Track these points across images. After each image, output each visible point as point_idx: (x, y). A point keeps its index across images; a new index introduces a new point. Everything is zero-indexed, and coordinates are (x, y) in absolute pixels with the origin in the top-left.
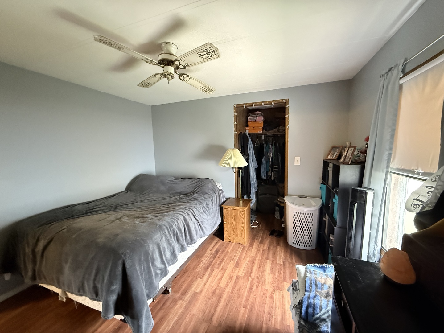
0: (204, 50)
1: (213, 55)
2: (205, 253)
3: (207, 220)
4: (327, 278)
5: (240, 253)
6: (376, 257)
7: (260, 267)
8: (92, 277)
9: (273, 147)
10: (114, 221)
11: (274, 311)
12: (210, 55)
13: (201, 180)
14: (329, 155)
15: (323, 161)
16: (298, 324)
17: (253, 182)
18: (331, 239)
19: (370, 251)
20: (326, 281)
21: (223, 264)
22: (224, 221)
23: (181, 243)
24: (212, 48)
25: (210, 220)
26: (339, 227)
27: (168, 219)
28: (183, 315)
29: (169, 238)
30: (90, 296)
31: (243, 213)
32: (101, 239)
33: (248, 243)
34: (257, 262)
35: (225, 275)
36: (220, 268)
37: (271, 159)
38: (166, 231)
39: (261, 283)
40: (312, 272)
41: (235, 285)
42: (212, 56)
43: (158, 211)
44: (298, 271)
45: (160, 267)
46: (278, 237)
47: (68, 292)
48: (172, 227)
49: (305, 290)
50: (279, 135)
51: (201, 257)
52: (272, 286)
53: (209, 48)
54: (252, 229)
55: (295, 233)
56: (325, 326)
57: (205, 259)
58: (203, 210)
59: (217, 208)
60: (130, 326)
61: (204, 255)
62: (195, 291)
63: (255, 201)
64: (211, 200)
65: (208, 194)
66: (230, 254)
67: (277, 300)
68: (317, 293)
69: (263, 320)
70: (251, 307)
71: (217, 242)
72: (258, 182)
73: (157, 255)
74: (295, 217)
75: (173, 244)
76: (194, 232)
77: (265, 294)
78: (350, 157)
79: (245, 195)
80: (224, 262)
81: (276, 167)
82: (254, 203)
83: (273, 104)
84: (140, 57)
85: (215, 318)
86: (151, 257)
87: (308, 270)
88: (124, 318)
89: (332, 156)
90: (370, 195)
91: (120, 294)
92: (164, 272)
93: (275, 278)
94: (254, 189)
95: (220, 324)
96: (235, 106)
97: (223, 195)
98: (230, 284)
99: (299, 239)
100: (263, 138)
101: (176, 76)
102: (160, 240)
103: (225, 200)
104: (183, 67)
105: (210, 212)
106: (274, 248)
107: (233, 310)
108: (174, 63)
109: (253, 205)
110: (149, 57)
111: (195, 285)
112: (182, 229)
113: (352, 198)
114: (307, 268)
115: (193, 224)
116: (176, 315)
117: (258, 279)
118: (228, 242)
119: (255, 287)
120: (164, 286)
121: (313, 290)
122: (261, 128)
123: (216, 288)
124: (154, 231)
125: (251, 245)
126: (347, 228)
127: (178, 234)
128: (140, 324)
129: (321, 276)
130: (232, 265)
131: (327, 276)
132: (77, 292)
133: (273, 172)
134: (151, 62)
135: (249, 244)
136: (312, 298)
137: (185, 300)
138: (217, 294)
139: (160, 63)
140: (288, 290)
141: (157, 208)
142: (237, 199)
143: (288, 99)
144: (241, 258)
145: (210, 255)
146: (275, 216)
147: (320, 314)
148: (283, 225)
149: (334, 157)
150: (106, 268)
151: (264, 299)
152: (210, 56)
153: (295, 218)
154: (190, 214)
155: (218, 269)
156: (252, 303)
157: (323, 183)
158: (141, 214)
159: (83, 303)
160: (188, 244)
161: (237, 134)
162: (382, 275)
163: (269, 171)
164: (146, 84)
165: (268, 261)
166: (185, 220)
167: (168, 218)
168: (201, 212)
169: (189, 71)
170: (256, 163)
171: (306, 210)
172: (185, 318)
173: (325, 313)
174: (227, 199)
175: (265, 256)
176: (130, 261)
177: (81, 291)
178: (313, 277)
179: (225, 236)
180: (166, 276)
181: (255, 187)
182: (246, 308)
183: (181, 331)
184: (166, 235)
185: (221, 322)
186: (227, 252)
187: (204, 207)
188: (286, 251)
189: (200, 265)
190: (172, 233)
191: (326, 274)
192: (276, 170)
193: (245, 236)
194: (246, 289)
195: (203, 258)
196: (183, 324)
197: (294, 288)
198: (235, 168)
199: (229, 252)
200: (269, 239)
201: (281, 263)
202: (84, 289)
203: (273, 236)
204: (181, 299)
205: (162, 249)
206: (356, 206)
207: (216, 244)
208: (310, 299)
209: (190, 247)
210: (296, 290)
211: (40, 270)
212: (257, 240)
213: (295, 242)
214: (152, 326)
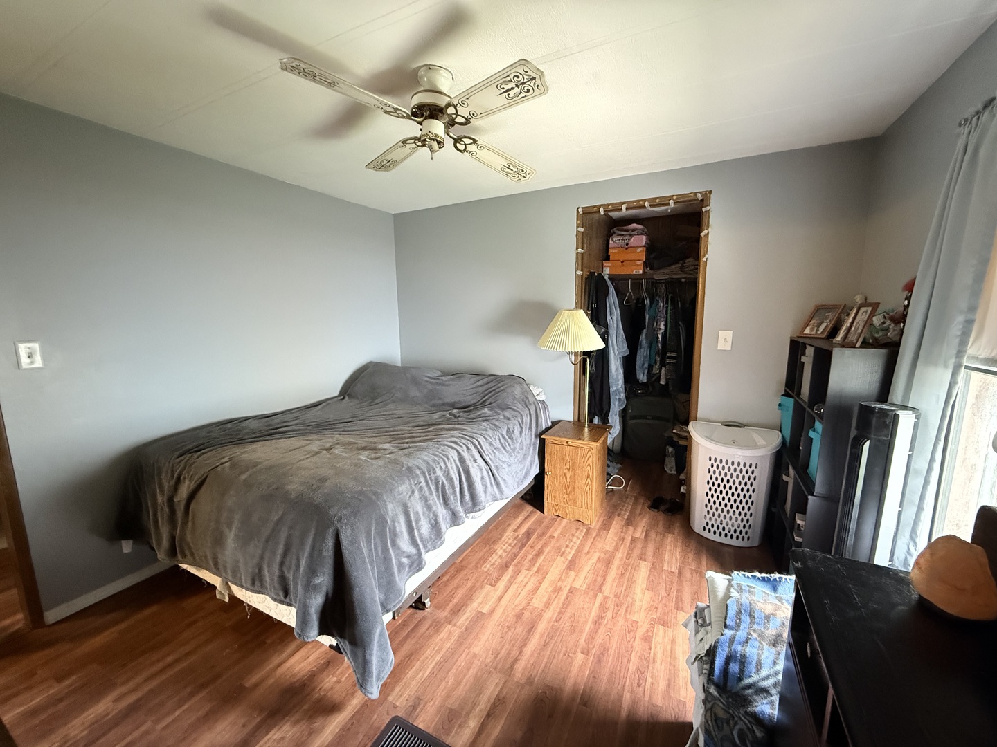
0: (511, 77)
1: (531, 88)
2: (502, 536)
3: (509, 466)
4: (779, 604)
5: (579, 541)
7: (622, 575)
8: (278, 559)
9: (667, 308)
10: (318, 453)
11: (650, 668)
12: (526, 88)
13: (498, 379)
14: (808, 326)
15: (791, 341)
16: (702, 696)
17: (615, 389)
18: (799, 524)
20: (776, 610)
21: (540, 560)
22: (546, 470)
23: (452, 507)
24: (530, 73)
25: (514, 466)
26: (822, 497)
27: (426, 456)
28: (453, 652)
29: (427, 494)
30: (273, 595)
31: (590, 454)
32: (294, 487)
33: (598, 521)
34: (616, 563)
35: (543, 583)
36: (535, 569)
37: (660, 336)
38: (422, 479)
39: (624, 607)
40: (743, 588)
41: (565, 606)
42: (528, 91)
43: (405, 438)
44: (711, 586)
45: (409, 551)
46: (670, 514)
47: (233, 583)
48: (435, 473)
49: (725, 624)
50: (683, 280)
51: (492, 543)
52: (648, 615)
53: (522, 72)
54: (610, 493)
55: (711, 508)
56: (767, 704)
57: (501, 548)
58: (500, 442)
59: (531, 440)
60: (348, 659)
61: (500, 539)
62: (479, 609)
63: (618, 432)
64: (519, 422)
65: (510, 408)
66: (558, 540)
67: (659, 646)
68: (752, 632)
69: (625, 683)
70: (598, 653)
71: (528, 515)
72: (628, 390)
73: (402, 527)
74: (712, 470)
75: (434, 508)
76: (479, 488)
77: (632, 631)
78: (860, 331)
79: (596, 417)
80: (542, 558)
81: (674, 354)
82: (615, 434)
83: (672, 205)
84: (374, 102)
85: (519, 668)
86: (390, 529)
87: (734, 583)
88: (337, 644)
89: (816, 328)
90: (906, 422)
91: (330, 595)
92: (417, 564)
93: (656, 601)
94: (617, 403)
95: (530, 681)
96: (580, 210)
97: (545, 412)
98: (555, 602)
99: (719, 520)
100: (644, 287)
101: (449, 143)
102: (408, 496)
103: (550, 424)
104: (463, 120)
105: (515, 448)
106: (659, 536)
107: (559, 655)
108: (444, 111)
109: (613, 440)
110: (391, 102)
111: (479, 597)
112: (455, 479)
113: (857, 428)
114: (733, 579)
115: (479, 470)
116: (438, 652)
117: (618, 598)
118: (553, 517)
119: (609, 615)
120: (416, 591)
121: (743, 625)
122: (640, 262)
123: (523, 609)
124: (396, 478)
125: (606, 526)
126: (839, 499)
127: (447, 488)
128: (367, 657)
129: (765, 598)
130: (559, 564)
131: (780, 599)
132: (249, 585)
133: (665, 367)
134: (396, 112)
135: (600, 524)
136: (740, 643)
137: (458, 624)
138: (525, 621)
139: (414, 114)
140: (686, 625)
141: (403, 432)
142: (578, 424)
143: (710, 192)
144: (582, 550)
145: (512, 539)
146: (664, 468)
147: (755, 678)
148: (682, 488)
149: (819, 332)
150: (302, 543)
151: (629, 641)
152: (526, 90)
153: (712, 473)
154: (472, 448)
155: (529, 569)
156: (601, 646)
157: (786, 395)
158: (371, 442)
159: (261, 609)
160: (467, 511)
161: (582, 276)
162: (915, 596)
163: (656, 363)
164: (385, 162)
165: (643, 563)
166: (462, 460)
167: (425, 453)
168: (496, 446)
169: (476, 130)
170: (626, 346)
171: (739, 455)
172: (457, 661)
173: (767, 677)
174: (554, 423)
175: (637, 552)
176: (349, 532)
177: (257, 583)
178: (745, 598)
179: (547, 502)
180: (419, 570)
181: (619, 399)
182: (587, 655)
183: (450, 684)
184: (421, 487)
185: (533, 676)
186: (550, 536)
187: (503, 436)
188: (686, 546)
189: (490, 559)
190: (433, 485)
191: (777, 595)
192: (673, 361)
193: (591, 507)
194: (589, 617)
195: (498, 546)
196: (454, 670)
197: (700, 621)
198: (576, 354)
199: (554, 537)
200: (647, 516)
201: (673, 571)
202: (261, 580)
203: (656, 510)
204: (450, 622)
205: (412, 515)
206: (866, 446)
207: (526, 518)
208: (735, 644)
209: (471, 517)
210: (702, 626)
211: (183, 538)
212: (619, 516)
213: (710, 526)
214: (391, 666)
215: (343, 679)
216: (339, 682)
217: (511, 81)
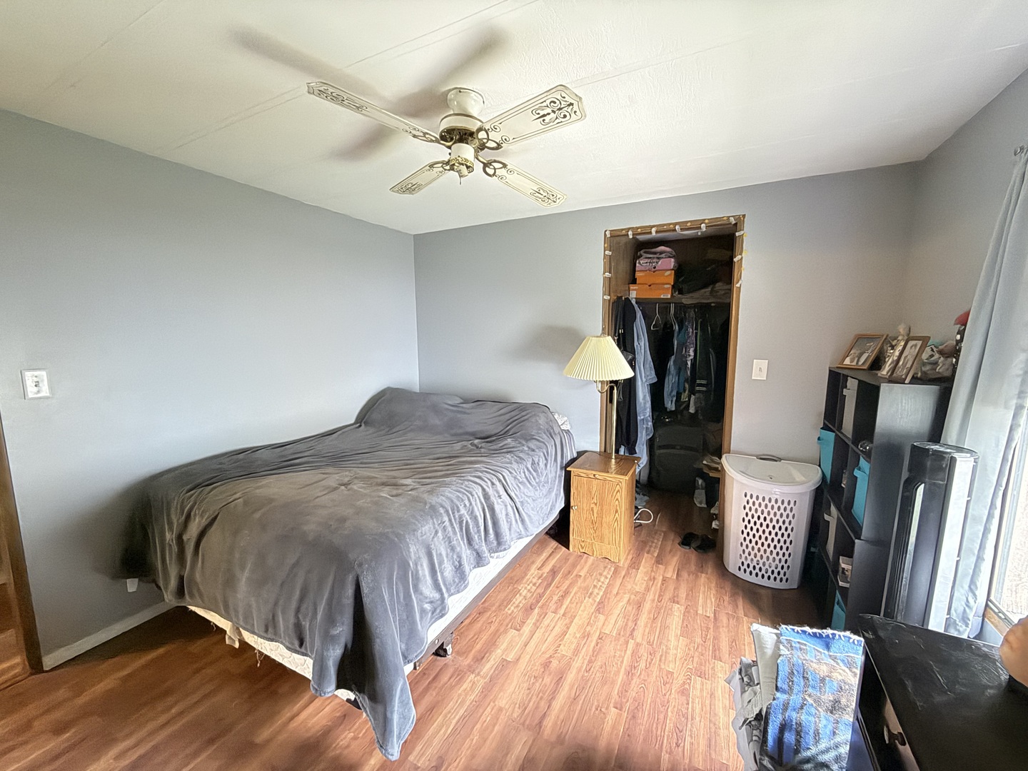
0: (548, 102)
1: (567, 114)
2: (526, 575)
3: (534, 500)
4: (835, 665)
5: (608, 580)
6: (970, 626)
7: (654, 619)
8: (294, 605)
9: (696, 333)
10: (336, 489)
11: (689, 726)
12: (562, 114)
13: (522, 408)
14: (847, 356)
15: (830, 371)
16: (754, 767)
17: (642, 417)
18: (843, 569)
19: (953, 609)
20: (831, 672)
21: (567, 602)
22: (572, 504)
23: (476, 547)
24: (567, 98)
25: (539, 500)
26: (869, 542)
27: (448, 492)
28: (478, 705)
29: (451, 534)
30: (287, 644)
31: (618, 488)
32: (311, 527)
33: (626, 559)
34: (647, 606)
35: (571, 628)
36: (562, 611)
37: (689, 363)
38: (446, 519)
39: (658, 656)
40: (794, 645)
41: (595, 653)
42: (565, 116)
43: (426, 472)
44: (757, 639)
45: (431, 597)
46: (702, 551)
47: (245, 629)
48: (458, 511)
49: (777, 686)
50: (713, 305)
51: (516, 582)
52: (685, 665)
53: (559, 97)
54: (638, 528)
55: (747, 546)
57: (526, 588)
58: (525, 475)
59: (556, 472)
60: (368, 715)
61: (523, 578)
62: (504, 657)
63: (645, 463)
64: (544, 454)
65: (535, 439)
66: (585, 579)
67: (697, 701)
68: (807, 697)
69: (662, 743)
70: (632, 708)
71: (553, 552)
72: (655, 418)
73: (424, 571)
74: (747, 507)
75: (458, 549)
76: (504, 526)
77: (667, 683)
78: (909, 365)
79: (623, 447)
80: (569, 599)
81: (704, 382)
82: (642, 466)
83: (704, 229)
84: (403, 126)
85: (548, 723)
86: (412, 573)
87: (783, 638)
88: (355, 698)
89: (856, 359)
90: (963, 467)
91: (349, 646)
92: (440, 609)
93: (692, 649)
94: (644, 432)
95: (560, 740)
96: (608, 233)
97: (570, 443)
98: (584, 649)
99: (755, 560)
100: (672, 311)
101: (478, 167)
102: (431, 537)
103: (575, 455)
104: (494, 145)
105: (540, 482)
106: (691, 576)
107: (590, 710)
108: (475, 136)
109: (640, 472)
110: (418, 125)
111: (503, 643)
112: (479, 517)
113: (910, 470)
114: (781, 635)
115: (503, 507)
116: (461, 705)
117: (651, 645)
118: (579, 553)
119: (642, 665)
120: (438, 638)
121: (796, 688)
122: (668, 286)
123: (551, 657)
124: (419, 517)
125: (635, 565)
126: (890, 543)
127: (471, 527)
128: (389, 714)
129: (818, 657)
130: (588, 606)
131: (834, 659)
132: (262, 632)
133: (694, 394)
134: (425, 137)
135: (628, 561)
136: (794, 709)
137: (482, 673)
138: (553, 670)
139: (443, 138)
140: (729, 682)
141: (424, 465)
142: (605, 455)
143: (744, 216)
144: (611, 591)
145: (536, 578)
146: (693, 501)
147: (813, 751)
148: (714, 523)
149: (860, 363)
150: (321, 587)
151: (665, 695)
152: (562, 116)
153: (747, 510)
154: (497, 483)
155: (555, 612)
156: (635, 700)
157: (825, 428)
158: (391, 476)
159: (273, 657)
160: (492, 551)
161: (609, 301)
162: (1004, 677)
163: (685, 391)
164: (410, 185)
165: (676, 606)
166: (486, 496)
167: (449, 489)
168: (521, 480)
169: (507, 154)
170: (653, 372)
171: (777, 491)
172: (482, 715)
173: (827, 750)
174: (580, 454)
175: (668, 595)
176: (370, 578)
177: (270, 629)
178: (797, 657)
179: (573, 537)
180: (442, 617)
181: (647, 428)
182: (620, 710)
183: (474, 741)
184: (444, 526)
185: (563, 734)
186: (576, 575)
187: (528, 469)
188: (720, 587)
189: (514, 600)
190: (456, 524)
191: (831, 654)
192: (704, 389)
193: (619, 544)
194: (621, 666)
195: (522, 585)
196: (478, 726)
197: (746, 679)
198: (602, 382)
199: (581, 576)
200: (679, 553)
201: (708, 615)
202: (275, 627)
203: (688, 547)
204: (474, 670)
205: (435, 558)
206: (921, 490)
207: (550, 555)
208: (789, 711)
209: (495, 557)
210: (749, 684)
211: (192, 579)
212: (648, 553)
213: (745, 566)
214: (412, 723)
215: (360, 735)
216: (355, 738)
217: (548, 106)
